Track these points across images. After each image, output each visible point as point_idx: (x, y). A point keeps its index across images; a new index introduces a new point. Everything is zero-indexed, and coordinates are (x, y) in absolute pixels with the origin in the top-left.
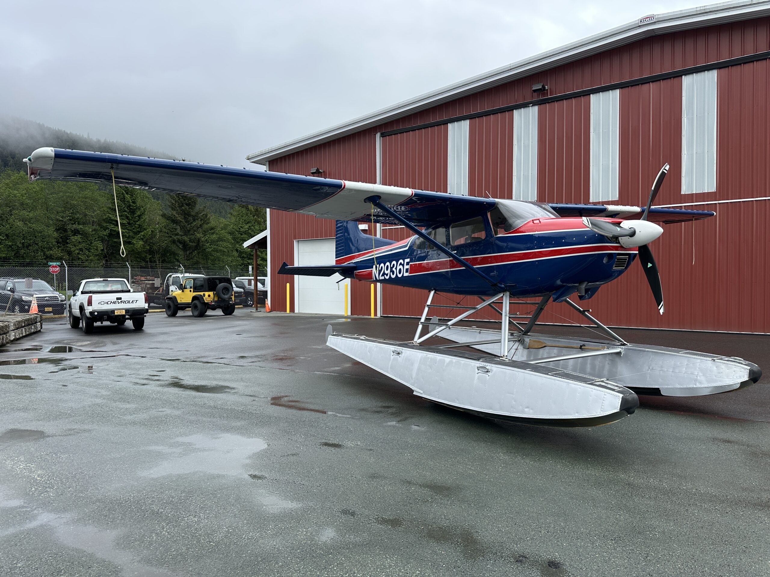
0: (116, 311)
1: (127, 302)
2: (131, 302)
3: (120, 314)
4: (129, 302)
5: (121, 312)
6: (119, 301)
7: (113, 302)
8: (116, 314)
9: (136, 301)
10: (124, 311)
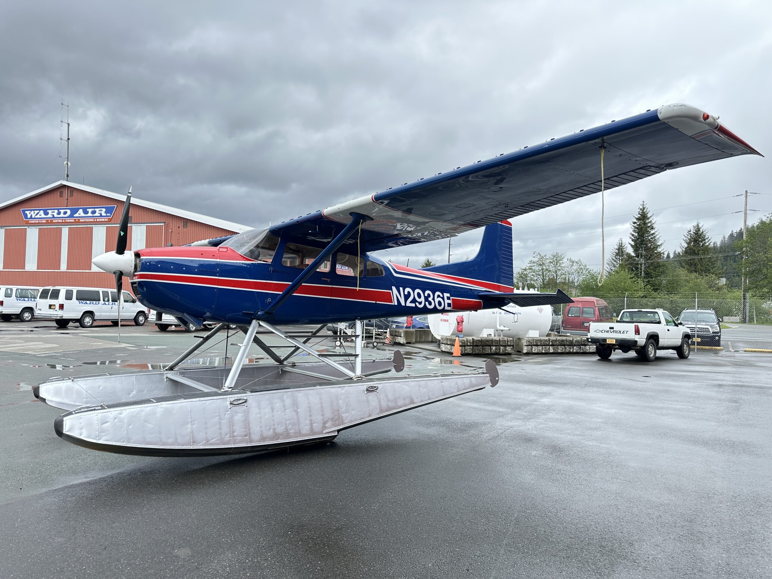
0: (607, 340)
1: (618, 332)
2: (622, 332)
3: (611, 343)
4: (620, 332)
5: (611, 341)
6: (612, 330)
7: (606, 331)
8: (608, 342)
9: (626, 332)
10: (615, 340)
